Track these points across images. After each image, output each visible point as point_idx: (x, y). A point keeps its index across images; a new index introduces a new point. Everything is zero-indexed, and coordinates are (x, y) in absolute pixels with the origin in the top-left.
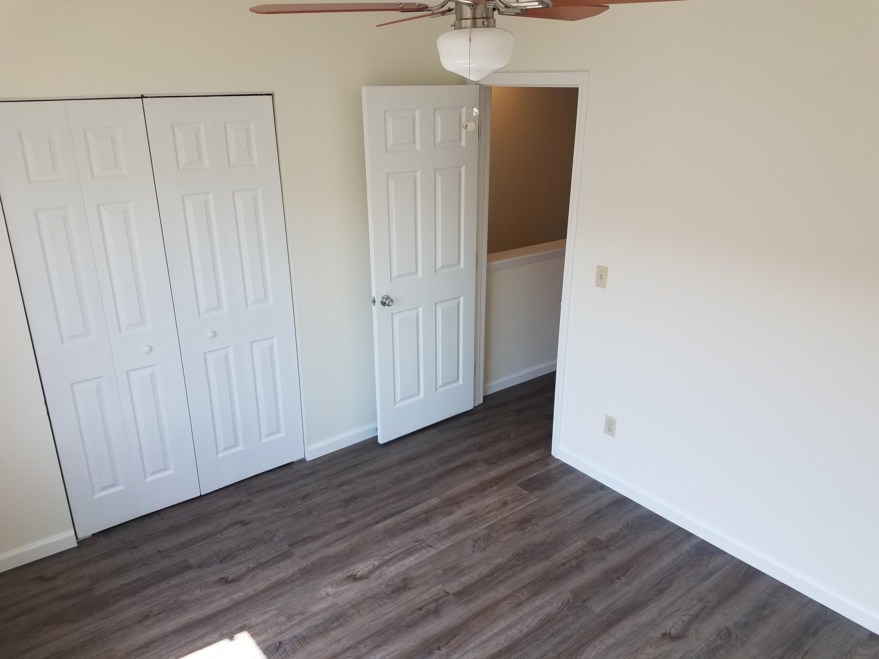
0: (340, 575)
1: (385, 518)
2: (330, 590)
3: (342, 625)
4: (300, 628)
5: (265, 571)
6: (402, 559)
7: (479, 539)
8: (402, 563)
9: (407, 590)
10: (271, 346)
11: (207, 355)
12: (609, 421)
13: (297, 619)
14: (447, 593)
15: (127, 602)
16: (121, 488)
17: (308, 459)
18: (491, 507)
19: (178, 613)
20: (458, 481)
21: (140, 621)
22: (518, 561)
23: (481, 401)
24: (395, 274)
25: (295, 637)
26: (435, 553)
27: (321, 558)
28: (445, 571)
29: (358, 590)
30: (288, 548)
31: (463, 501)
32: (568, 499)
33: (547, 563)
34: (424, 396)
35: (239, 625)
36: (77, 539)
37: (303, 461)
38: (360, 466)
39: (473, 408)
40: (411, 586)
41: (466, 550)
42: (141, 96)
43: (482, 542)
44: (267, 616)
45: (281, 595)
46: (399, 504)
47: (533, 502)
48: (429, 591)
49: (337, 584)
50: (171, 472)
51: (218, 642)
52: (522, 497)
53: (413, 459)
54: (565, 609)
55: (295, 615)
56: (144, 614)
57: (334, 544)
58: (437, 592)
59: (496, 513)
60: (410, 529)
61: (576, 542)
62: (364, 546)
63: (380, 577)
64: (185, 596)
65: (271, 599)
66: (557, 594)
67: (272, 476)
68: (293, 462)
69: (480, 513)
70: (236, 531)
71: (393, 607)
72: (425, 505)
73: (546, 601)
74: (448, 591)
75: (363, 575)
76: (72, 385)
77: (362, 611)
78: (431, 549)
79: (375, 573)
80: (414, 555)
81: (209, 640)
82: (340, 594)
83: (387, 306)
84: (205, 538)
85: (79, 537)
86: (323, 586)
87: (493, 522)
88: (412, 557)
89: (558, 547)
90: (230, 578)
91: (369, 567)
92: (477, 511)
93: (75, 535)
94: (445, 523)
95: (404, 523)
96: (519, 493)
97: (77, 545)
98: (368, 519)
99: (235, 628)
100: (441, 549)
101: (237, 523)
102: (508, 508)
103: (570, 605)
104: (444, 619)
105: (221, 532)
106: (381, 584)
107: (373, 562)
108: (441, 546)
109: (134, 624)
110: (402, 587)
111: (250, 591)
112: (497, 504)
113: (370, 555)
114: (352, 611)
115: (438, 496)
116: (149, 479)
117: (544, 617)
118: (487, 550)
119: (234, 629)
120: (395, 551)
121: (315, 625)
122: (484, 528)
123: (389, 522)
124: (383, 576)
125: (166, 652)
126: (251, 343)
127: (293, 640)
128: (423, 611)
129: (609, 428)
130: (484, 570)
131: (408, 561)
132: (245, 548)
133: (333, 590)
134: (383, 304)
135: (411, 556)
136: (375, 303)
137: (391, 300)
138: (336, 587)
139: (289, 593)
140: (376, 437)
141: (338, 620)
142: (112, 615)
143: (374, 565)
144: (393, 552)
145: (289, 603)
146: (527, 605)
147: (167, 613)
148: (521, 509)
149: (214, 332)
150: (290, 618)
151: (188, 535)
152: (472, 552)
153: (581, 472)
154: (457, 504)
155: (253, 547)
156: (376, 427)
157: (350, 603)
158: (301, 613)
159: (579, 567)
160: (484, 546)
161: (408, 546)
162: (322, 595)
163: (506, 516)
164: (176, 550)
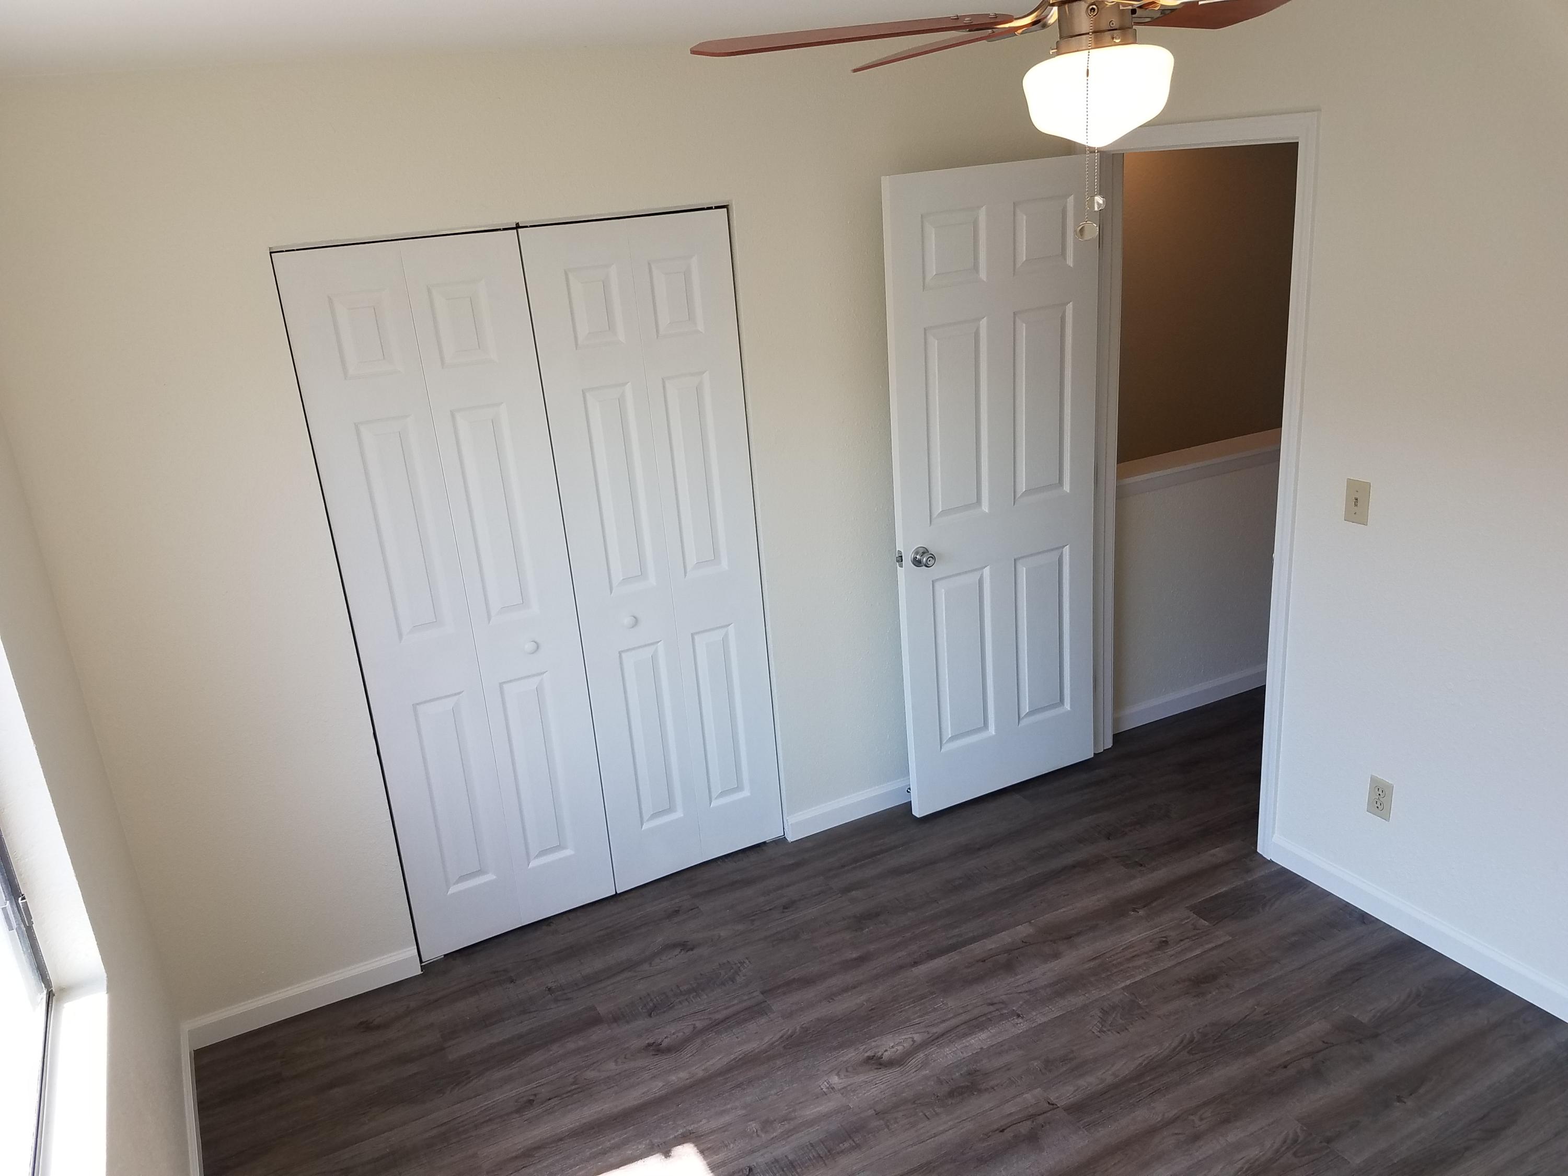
0: (851, 1055)
1: (931, 956)
2: (835, 1080)
3: (857, 1147)
4: (784, 1146)
5: (723, 1036)
6: (965, 1035)
7: (1114, 1008)
8: (965, 1042)
9: (975, 1093)
10: (725, 640)
11: (624, 655)
12: (1378, 789)
13: (779, 1129)
14: (1053, 1104)
15: (498, 1075)
16: (490, 877)
17: (791, 838)
18: (1136, 949)
19: (579, 1101)
20: (1069, 896)
21: (519, 1110)
22: (1193, 1054)
23: (1109, 744)
24: (938, 508)
25: (776, 1161)
26: (1028, 1028)
27: (818, 1019)
28: (1048, 1064)
29: (885, 1084)
30: (761, 997)
31: (1079, 934)
32: (1293, 939)
33: (1251, 1062)
34: (996, 730)
35: (681, 1131)
36: (421, 961)
37: (781, 841)
38: (881, 855)
39: (1093, 756)
40: (983, 1086)
41: (1088, 1027)
42: (515, 226)
43: (1119, 1015)
44: (727, 1118)
45: (750, 1082)
46: (956, 931)
47: (1220, 942)
48: (1018, 1100)
49: (847, 1071)
50: (568, 852)
51: (646, 1159)
52: (1199, 933)
53: (979, 849)
54: (1289, 1154)
55: (775, 1120)
56: (525, 1099)
57: (840, 997)
58: (1033, 1101)
59: (1147, 961)
60: (979, 979)
61: (1309, 1023)
62: (893, 1006)
63: (925, 1064)
64: (591, 1071)
65: (733, 1089)
66: (1272, 1123)
67: (730, 865)
68: (764, 843)
69: (1114, 960)
70: (674, 959)
71: (950, 1123)
72: (1005, 938)
73: (1250, 1135)
74: (1054, 1102)
75: (894, 1059)
76: (415, 706)
77: (895, 1124)
78: (1020, 1020)
79: (915, 1057)
80: (988, 1029)
81: (630, 1152)
82: (854, 1090)
83: (924, 567)
84: (623, 971)
85: (423, 960)
86: (823, 1071)
87: (1141, 977)
88: (983, 1033)
89: (1274, 1032)
90: (664, 1044)
91: (905, 1045)
92: (1108, 955)
93: (417, 955)
94: (1044, 974)
95: (967, 967)
96: (1193, 925)
97: (420, 972)
98: (900, 954)
99: (674, 1136)
100: (1039, 1022)
101: (674, 946)
102: (1170, 951)
103: (1298, 1146)
104: (1047, 1152)
105: (649, 959)
106: (927, 1078)
107: (911, 1036)
108: (1041, 1017)
109: (508, 1114)
110: (967, 1086)
111: (699, 1071)
112: (1147, 943)
113: (906, 1023)
114: (875, 1123)
115: (1030, 922)
116: (534, 863)
117: (1246, 1166)
118: (1130, 1030)
119: (671, 1137)
120: (951, 1018)
121: (811, 1142)
122: (1123, 988)
123: (939, 964)
124: (931, 1064)
125: (560, 1168)
126: (692, 635)
127: (772, 1165)
128: (1009, 1134)
129: (1379, 803)
130: (1123, 1067)
131: (977, 1039)
132: (689, 992)
133: (840, 1081)
134: (917, 565)
135: (982, 1030)
136: (902, 561)
137: (931, 556)
138: (846, 1076)
139: (764, 1080)
140: (909, 805)
141: (850, 1137)
142: (475, 1096)
143: (914, 1041)
144: (947, 1020)
145: (765, 1098)
146: (1211, 1141)
147: (562, 1099)
148: (1197, 956)
149: (635, 617)
150: (766, 1125)
151: (594, 964)
152: (1099, 1032)
153: (1319, 887)
154: (1067, 938)
155: (703, 990)
156: (907, 786)
157: (871, 1108)
158: (785, 1119)
159: (1317, 1074)
160: (1123, 1022)
161: (976, 1012)
162: (822, 1089)
163: (1166, 967)
164: (576, 988)
